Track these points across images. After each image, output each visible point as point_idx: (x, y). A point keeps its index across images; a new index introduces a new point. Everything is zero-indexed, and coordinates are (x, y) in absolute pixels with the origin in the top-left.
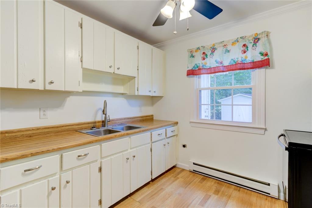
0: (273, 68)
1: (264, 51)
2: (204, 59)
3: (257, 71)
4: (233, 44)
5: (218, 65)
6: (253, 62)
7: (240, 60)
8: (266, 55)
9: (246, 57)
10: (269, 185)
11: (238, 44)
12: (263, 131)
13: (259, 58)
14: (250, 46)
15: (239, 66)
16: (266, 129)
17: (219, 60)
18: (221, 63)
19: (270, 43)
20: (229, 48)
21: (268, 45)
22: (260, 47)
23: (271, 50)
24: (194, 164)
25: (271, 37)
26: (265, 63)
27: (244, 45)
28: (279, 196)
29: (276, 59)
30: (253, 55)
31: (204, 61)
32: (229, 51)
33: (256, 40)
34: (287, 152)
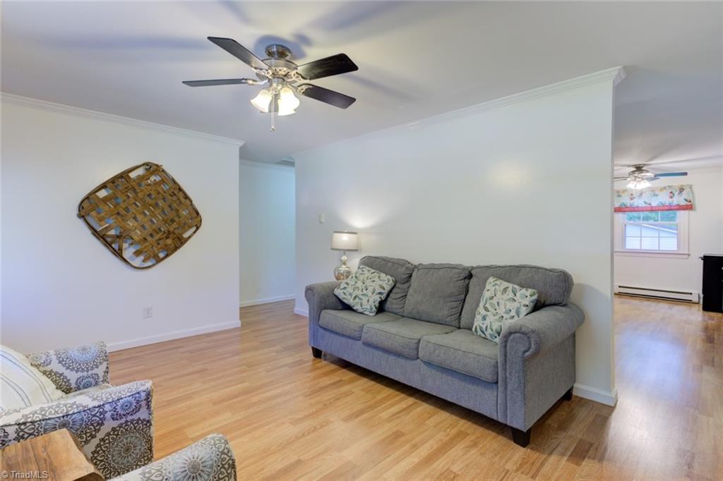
0: (695, 210)
1: (688, 199)
2: (632, 199)
3: (682, 212)
4: (661, 190)
5: (646, 205)
6: (678, 205)
7: (667, 203)
8: (690, 201)
9: (673, 201)
10: (691, 294)
11: (665, 191)
12: (687, 256)
13: (684, 203)
14: (676, 193)
15: (666, 208)
16: (689, 255)
17: (647, 201)
18: (650, 204)
19: (692, 192)
20: (657, 193)
21: (691, 195)
22: (685, 195)
23: (694, 198)
24: (620, 287)
25: (694, 188)
26: (689, 207)
27: (671, 192)
28: (699, 301)
29: (698, 203)
30: (679, 200)
31: (632, 202)
32: (657, 195)
33: (681, 190)
34: (702, 261)
